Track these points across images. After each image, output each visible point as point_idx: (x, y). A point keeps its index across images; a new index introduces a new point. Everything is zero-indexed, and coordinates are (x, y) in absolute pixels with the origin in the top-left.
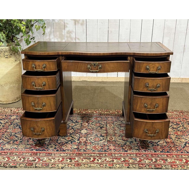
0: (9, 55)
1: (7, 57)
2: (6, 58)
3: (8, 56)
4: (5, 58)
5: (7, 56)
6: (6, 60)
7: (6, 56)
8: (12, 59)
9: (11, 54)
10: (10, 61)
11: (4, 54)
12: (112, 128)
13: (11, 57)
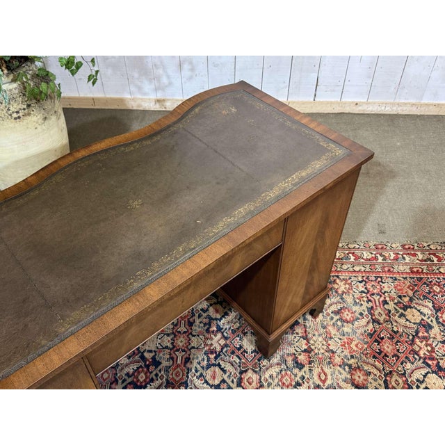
0: (24, 109)
1: (19, 117)
2: (15, 119)
3: (21, 114)
4: (13, 120)
5: (17, 112)
6: (18, 124)
7: (15, 115)
8: (35, 117)
9: (29, 106)
10: (30, 126)
11: (9, 110)
12: (320, 327)
13: (29, 114)
